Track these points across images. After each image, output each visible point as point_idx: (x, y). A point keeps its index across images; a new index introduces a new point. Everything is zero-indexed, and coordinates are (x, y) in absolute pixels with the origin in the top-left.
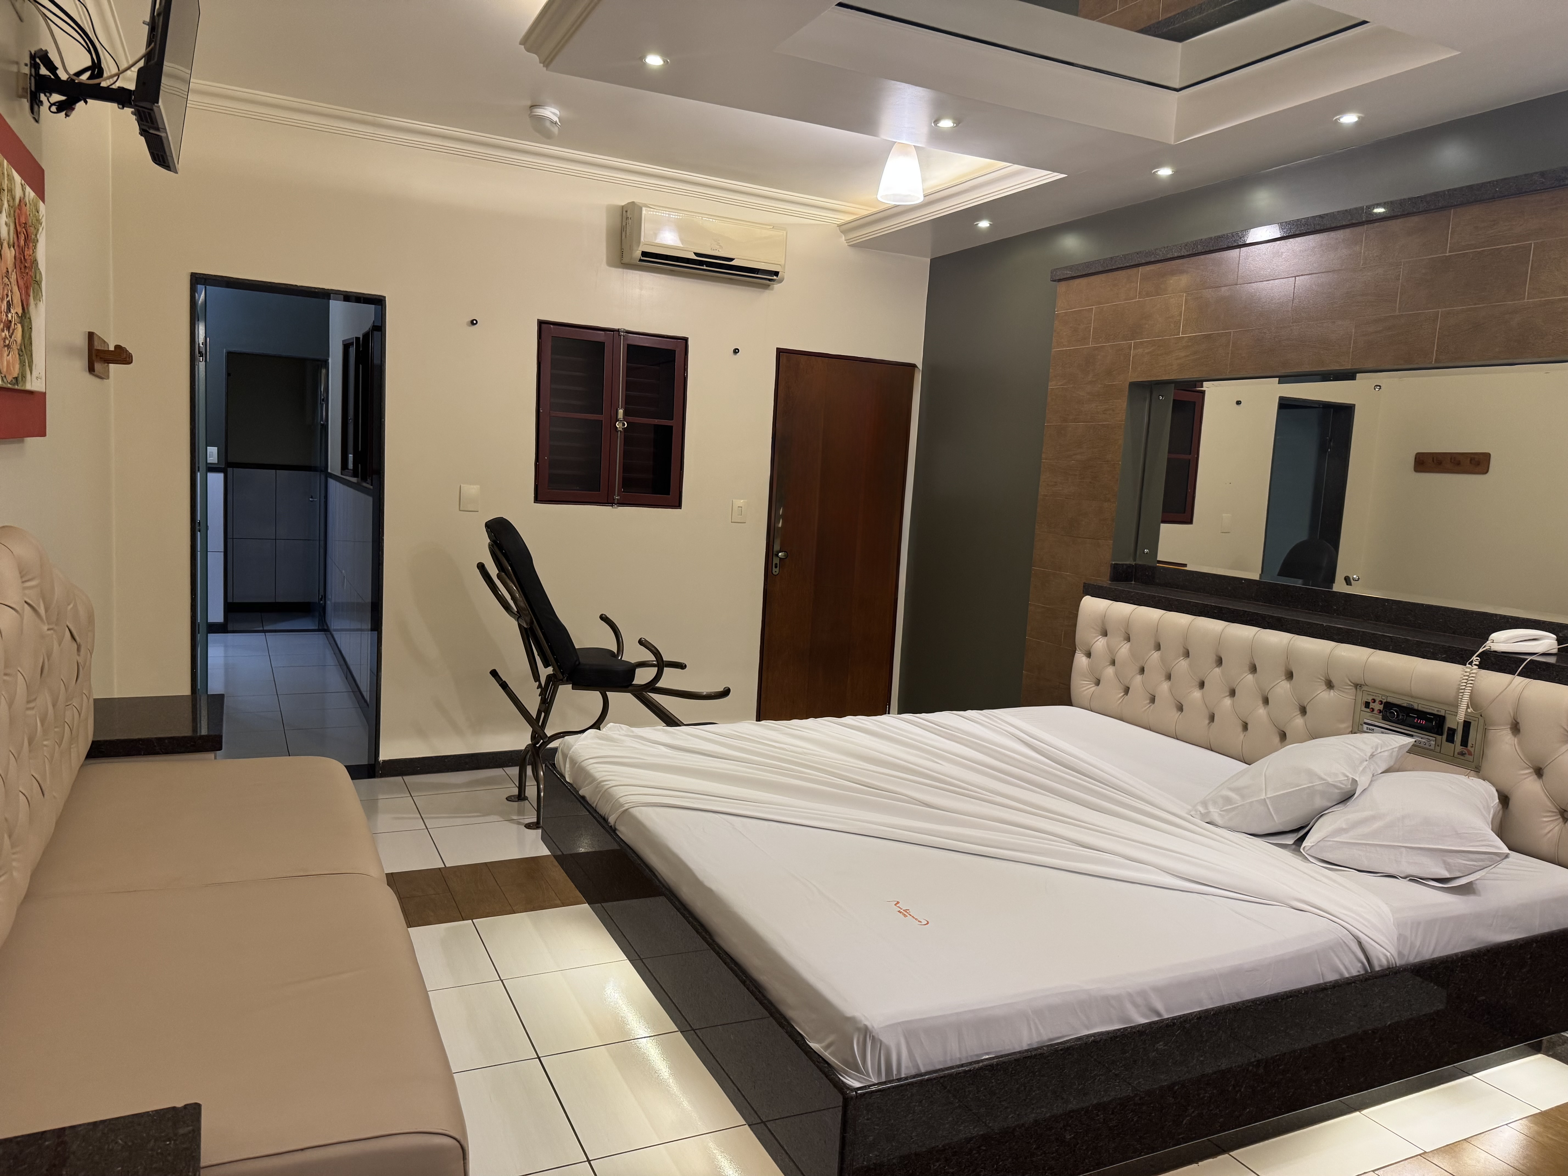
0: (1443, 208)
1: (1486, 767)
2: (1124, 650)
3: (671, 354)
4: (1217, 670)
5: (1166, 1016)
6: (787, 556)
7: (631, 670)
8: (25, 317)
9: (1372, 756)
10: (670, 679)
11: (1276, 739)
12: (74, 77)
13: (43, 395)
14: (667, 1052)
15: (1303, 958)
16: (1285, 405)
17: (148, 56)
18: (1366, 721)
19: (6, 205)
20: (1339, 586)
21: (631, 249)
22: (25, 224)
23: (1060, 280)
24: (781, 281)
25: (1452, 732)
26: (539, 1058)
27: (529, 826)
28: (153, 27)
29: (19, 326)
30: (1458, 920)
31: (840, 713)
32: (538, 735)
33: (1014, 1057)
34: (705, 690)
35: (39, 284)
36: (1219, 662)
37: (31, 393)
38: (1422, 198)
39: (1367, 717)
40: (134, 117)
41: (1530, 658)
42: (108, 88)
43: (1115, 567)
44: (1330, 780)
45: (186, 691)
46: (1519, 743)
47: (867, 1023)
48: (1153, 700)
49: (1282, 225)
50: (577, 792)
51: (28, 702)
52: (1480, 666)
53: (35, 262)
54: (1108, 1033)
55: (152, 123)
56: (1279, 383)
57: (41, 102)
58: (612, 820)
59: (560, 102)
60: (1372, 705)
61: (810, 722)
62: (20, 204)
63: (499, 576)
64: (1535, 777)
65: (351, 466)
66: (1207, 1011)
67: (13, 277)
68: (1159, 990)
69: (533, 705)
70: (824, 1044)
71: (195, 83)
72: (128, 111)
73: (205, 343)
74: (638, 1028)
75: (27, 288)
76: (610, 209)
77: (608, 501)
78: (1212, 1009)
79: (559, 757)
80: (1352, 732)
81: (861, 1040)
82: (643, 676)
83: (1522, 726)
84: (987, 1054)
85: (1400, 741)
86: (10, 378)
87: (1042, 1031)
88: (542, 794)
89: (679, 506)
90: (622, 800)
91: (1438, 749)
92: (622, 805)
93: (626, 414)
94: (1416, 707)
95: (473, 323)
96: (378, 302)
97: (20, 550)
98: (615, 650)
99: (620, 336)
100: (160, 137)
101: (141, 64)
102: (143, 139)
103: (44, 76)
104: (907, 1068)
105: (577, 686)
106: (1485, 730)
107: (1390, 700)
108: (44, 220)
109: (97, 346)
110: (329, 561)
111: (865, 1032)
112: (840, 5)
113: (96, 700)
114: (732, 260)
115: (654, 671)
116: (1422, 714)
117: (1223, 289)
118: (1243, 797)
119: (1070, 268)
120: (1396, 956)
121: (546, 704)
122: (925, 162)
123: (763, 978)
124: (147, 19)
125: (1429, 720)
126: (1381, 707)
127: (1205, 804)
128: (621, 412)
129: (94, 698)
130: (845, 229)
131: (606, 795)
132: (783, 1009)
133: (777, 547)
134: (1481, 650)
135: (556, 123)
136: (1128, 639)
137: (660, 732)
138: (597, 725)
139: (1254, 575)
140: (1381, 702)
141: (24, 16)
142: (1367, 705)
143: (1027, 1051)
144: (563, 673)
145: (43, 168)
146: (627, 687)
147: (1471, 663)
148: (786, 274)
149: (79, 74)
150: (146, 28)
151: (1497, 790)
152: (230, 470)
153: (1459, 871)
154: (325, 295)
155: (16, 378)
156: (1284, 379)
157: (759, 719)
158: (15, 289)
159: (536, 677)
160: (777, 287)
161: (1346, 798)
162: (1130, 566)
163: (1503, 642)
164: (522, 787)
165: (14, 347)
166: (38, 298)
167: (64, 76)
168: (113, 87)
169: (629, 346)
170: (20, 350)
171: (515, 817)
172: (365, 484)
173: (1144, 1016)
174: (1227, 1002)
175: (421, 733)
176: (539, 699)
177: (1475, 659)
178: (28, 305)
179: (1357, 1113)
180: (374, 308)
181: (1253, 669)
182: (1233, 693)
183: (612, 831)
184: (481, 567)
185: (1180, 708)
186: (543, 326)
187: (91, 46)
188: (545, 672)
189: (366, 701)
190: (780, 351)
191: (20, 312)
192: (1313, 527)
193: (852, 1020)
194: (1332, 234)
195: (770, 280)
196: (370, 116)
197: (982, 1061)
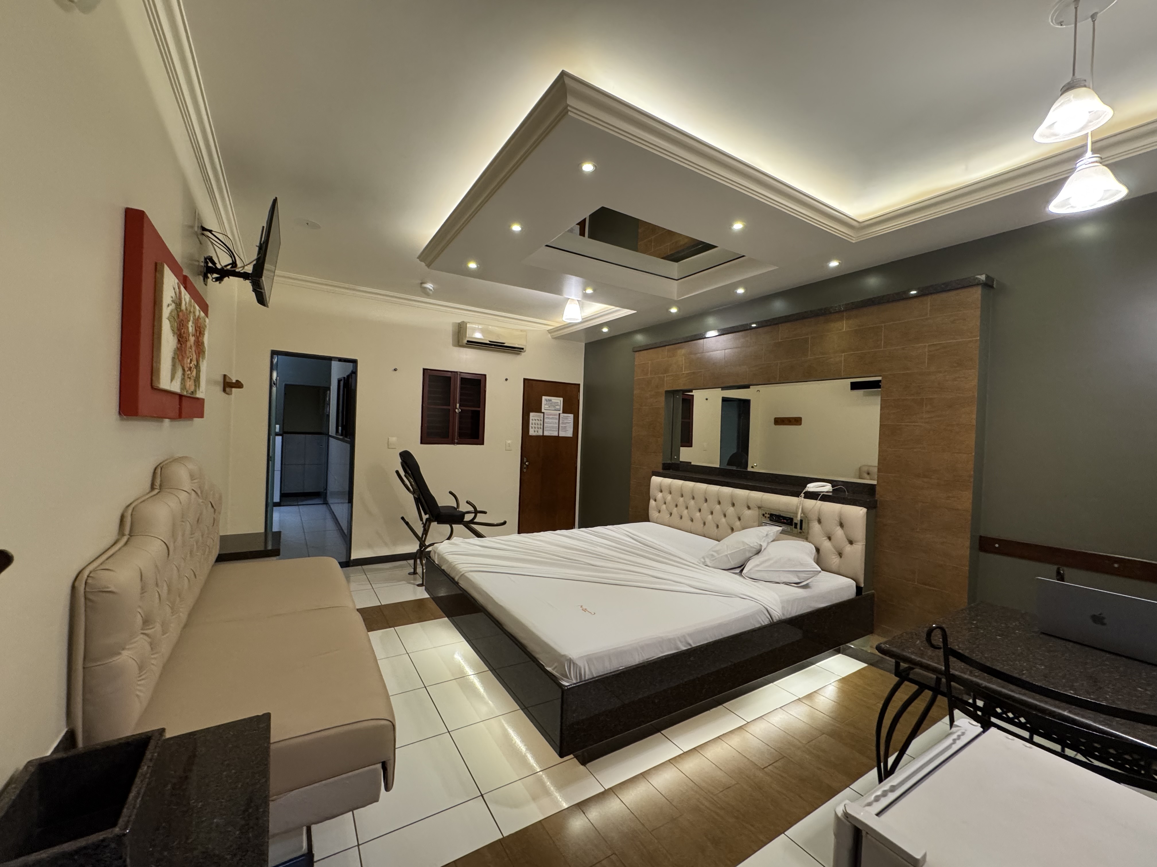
0: (777, 324)
1: (810, 538)
2: (669, 497)
3: (480, 381)
4: (705, 504)
5: (694, 646)
6: (529, 464)
7: (463, 514)
8: (197, 366)
9: (767, 535)
10: (480, 518)
11: (730, 531)
12: (224, 267)
13: (203, 400)
14: (482, 681)
15: (746, 618)
16: (725, 400)
17: (258, 260)
18: (764, 521)
19: (192, 319)
20: (750, 469)
21: (462, 339)
22: (200, 327)
23: (636, 351)
24: (525, 352)
25: (796, 524)
26: (425, 687)
27: (418, 585)
28: (260, 247)
29: (195, 370)
30: (804, 599)
31: (554, 529)
32: (422, 545)
33: (633, 667)
34: (495, 522)
35: (204, 352)
36: (706, 500)
37: (198, 399)
38: (768, 320)
39: (764, 520)
40: (250, 284)
41: (822, 494)
42: (239, 272)
43: (664, 464)
44: (752, 545)
45: (262, 530)
46: (821, 527)
47: (570, 657)
48: (681, 518)
49: (719, 330)
50: (441, 568)
51: (191, 534)
52: (805, 498)
53: (203, 343)
54: (671, 654)
55: (259, 286)
56: (722, 390)
57: (208, 278)
58: (456, 579)
59: (433, 282)
60: (765, 515)
61: (542, 533)
62: (198, 319)
63: (405, 476)
64: (828, 540)
65: (340, 431)
66: (710, 643)
67: (193, 349)
68: (690, 635)
69: (420, 532)
70: (552, 668)
71: (277, 272)
72: (248, 282)
73: (276, 380)
74: (469, 671)
75: (199, 353)
76: (454, 324)
77: (453, 443)
78: (712, 642)
79: (432, 554)
80: (758, 526)
81: (569, 664)
82: (468, 518)
83: (822, 520)
84: (622, 667)
85: (777, 529)
86: (190, 392)
87: (644, 655)
88: (425, 571)
89: (483, 444)
90: (461, 570)
91: (791, 531)
92: (461, 572)
93: (460, 406)
94: (782, 515)
95: (395, 370)
96: (354, 362)
97: (191, 466)
98: (456, 507)
99: (457, 374)
100: (261, 293)
101: (255, 262)
102: (254, 293)
103: (210, 267)
104: (588, 675)
105: (439, 522)
106: (808, 523)
107: (772, 513)
108: (208, 326)
109: (228, 380)
110: (329, 473)
111: (570, 661)
112: (547, 246)
113: (221, 536)
114: (504, 343)
115: (473, 515)
116: (784, 518)
117: (699, 355)
118: (718, 554)
119: (640, 347)
120: (782, 615)
121: (426, 531)
122: (582, 306)
123: (524, 642)
124: (258, 244)
125: (787, 520)
126: (769, 516)
127: (704, 558)
128: (458, 405)
129: (221, 534)
130: (550, 332)
131: (454, 568)
132: (534, 654)
133: (525, 460)
134: (804, 491)
135: (431, 290)
136: (671, 493)
137: (476, 540)
138: (449, 538)
139: (717, 466)
140: (769, 514)
141: (202, 242)
142: (763, 515)
143: (638, 664)
144: (433, 517)
145: (208, 303)
146: (461, 522)
147: (801, 497)
148: (527, 349)
149: (226, 266)
150: (257, 248)
151: (815, 546)
152: (285, 435)
153: (803, 579)
154: (330, 359)
155: (192, 392)
156: (724, 388)
157: (519, 533)
158: (194, 353)
159: (421, 519)
160: (523, 354)
161: (758, 552)
162: (670, 463)
163: (812, 488)
164: (415, 568)
165: (192, 378)
166: (203, 358)
167: (219, 266)
168: (241, 272)
169: (462, 378)
170: (195, 380)
171: (412, 582)
172: (346, 439)
173: (685, 646)
174: (717, 638)
175: (370, 546)
176: (422, 529)
177: (802, 495)
178: (199, 361)
179: (772, 684)
180: (352, 366)
181: (719, 503)
182: (712, 513)
183: (457, 583)
184: (397, 472)
185: (692, 521)
186: (425, 371)
187: (232, 255)
188: (425, 517)
189: (345, 534)
190: (525, 380)
191: (196, 364)
192: (738, 448)
193: (564, 656)
194: (737, 334)
195: (520, 351)
196: (352, 286)
197: (620, 670)
